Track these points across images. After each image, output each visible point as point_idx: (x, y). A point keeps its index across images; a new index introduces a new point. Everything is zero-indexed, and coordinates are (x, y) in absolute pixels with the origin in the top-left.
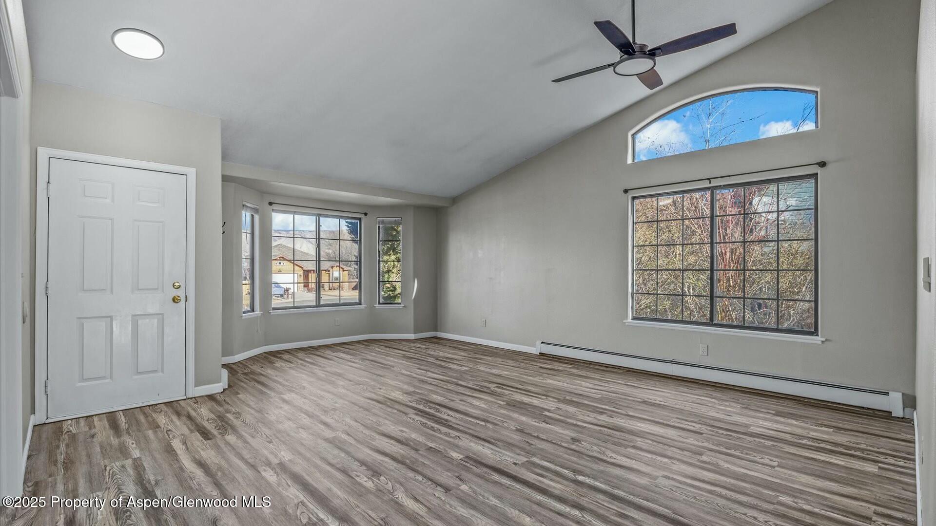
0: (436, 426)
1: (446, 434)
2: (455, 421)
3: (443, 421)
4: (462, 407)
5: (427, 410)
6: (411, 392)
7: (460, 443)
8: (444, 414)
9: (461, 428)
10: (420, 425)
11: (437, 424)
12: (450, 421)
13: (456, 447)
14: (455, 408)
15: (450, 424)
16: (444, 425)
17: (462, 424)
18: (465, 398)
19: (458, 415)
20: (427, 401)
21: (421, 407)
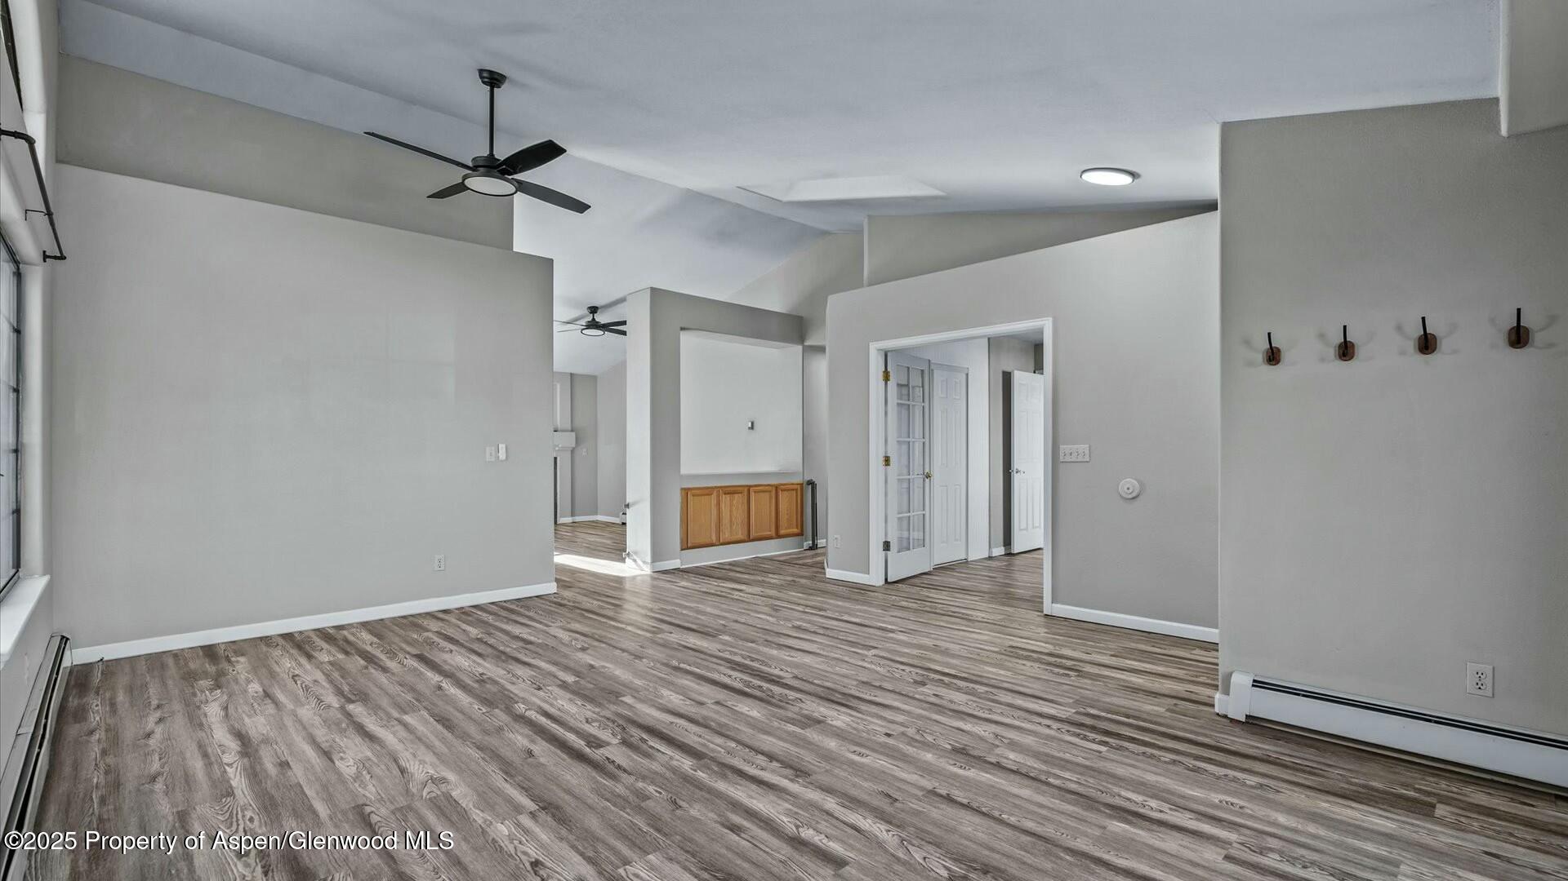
0: (747, 662)
1: (736, 654)
2: (722, 669)
3: (738, 668)
4: (706, 689)
5: (765, 685)
6: (810, 726)
7: (719, 646)
8: (736, 679)
9: (714, 660)
10: (770, 663)
11: (746, 665)
12: (728, 668)
13: (725, 643)
14: (717, 688)
15: (729, 665)
16: (738, 664)
17: (711, 665)
18: (692, 710)
19: (715, 676)
20: (769, 703)
21: (777, 689)
